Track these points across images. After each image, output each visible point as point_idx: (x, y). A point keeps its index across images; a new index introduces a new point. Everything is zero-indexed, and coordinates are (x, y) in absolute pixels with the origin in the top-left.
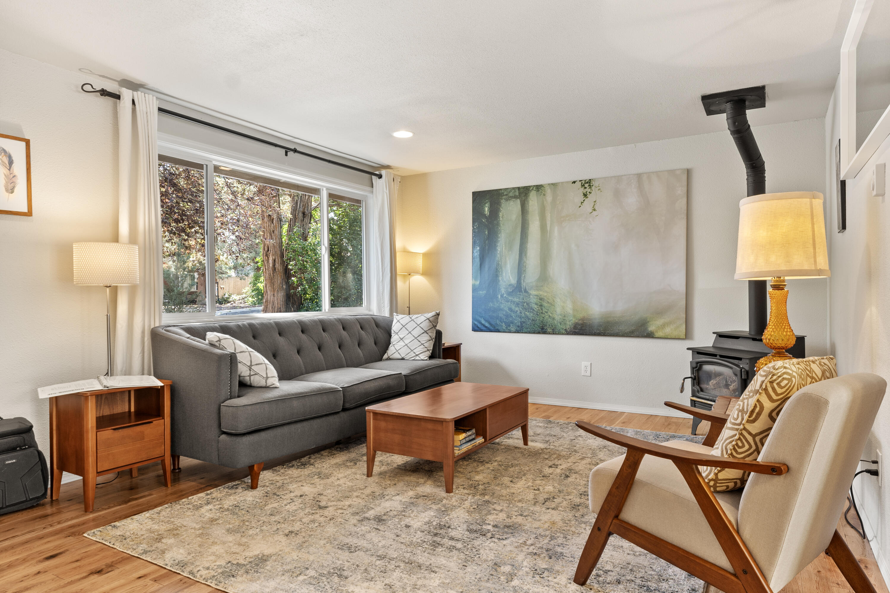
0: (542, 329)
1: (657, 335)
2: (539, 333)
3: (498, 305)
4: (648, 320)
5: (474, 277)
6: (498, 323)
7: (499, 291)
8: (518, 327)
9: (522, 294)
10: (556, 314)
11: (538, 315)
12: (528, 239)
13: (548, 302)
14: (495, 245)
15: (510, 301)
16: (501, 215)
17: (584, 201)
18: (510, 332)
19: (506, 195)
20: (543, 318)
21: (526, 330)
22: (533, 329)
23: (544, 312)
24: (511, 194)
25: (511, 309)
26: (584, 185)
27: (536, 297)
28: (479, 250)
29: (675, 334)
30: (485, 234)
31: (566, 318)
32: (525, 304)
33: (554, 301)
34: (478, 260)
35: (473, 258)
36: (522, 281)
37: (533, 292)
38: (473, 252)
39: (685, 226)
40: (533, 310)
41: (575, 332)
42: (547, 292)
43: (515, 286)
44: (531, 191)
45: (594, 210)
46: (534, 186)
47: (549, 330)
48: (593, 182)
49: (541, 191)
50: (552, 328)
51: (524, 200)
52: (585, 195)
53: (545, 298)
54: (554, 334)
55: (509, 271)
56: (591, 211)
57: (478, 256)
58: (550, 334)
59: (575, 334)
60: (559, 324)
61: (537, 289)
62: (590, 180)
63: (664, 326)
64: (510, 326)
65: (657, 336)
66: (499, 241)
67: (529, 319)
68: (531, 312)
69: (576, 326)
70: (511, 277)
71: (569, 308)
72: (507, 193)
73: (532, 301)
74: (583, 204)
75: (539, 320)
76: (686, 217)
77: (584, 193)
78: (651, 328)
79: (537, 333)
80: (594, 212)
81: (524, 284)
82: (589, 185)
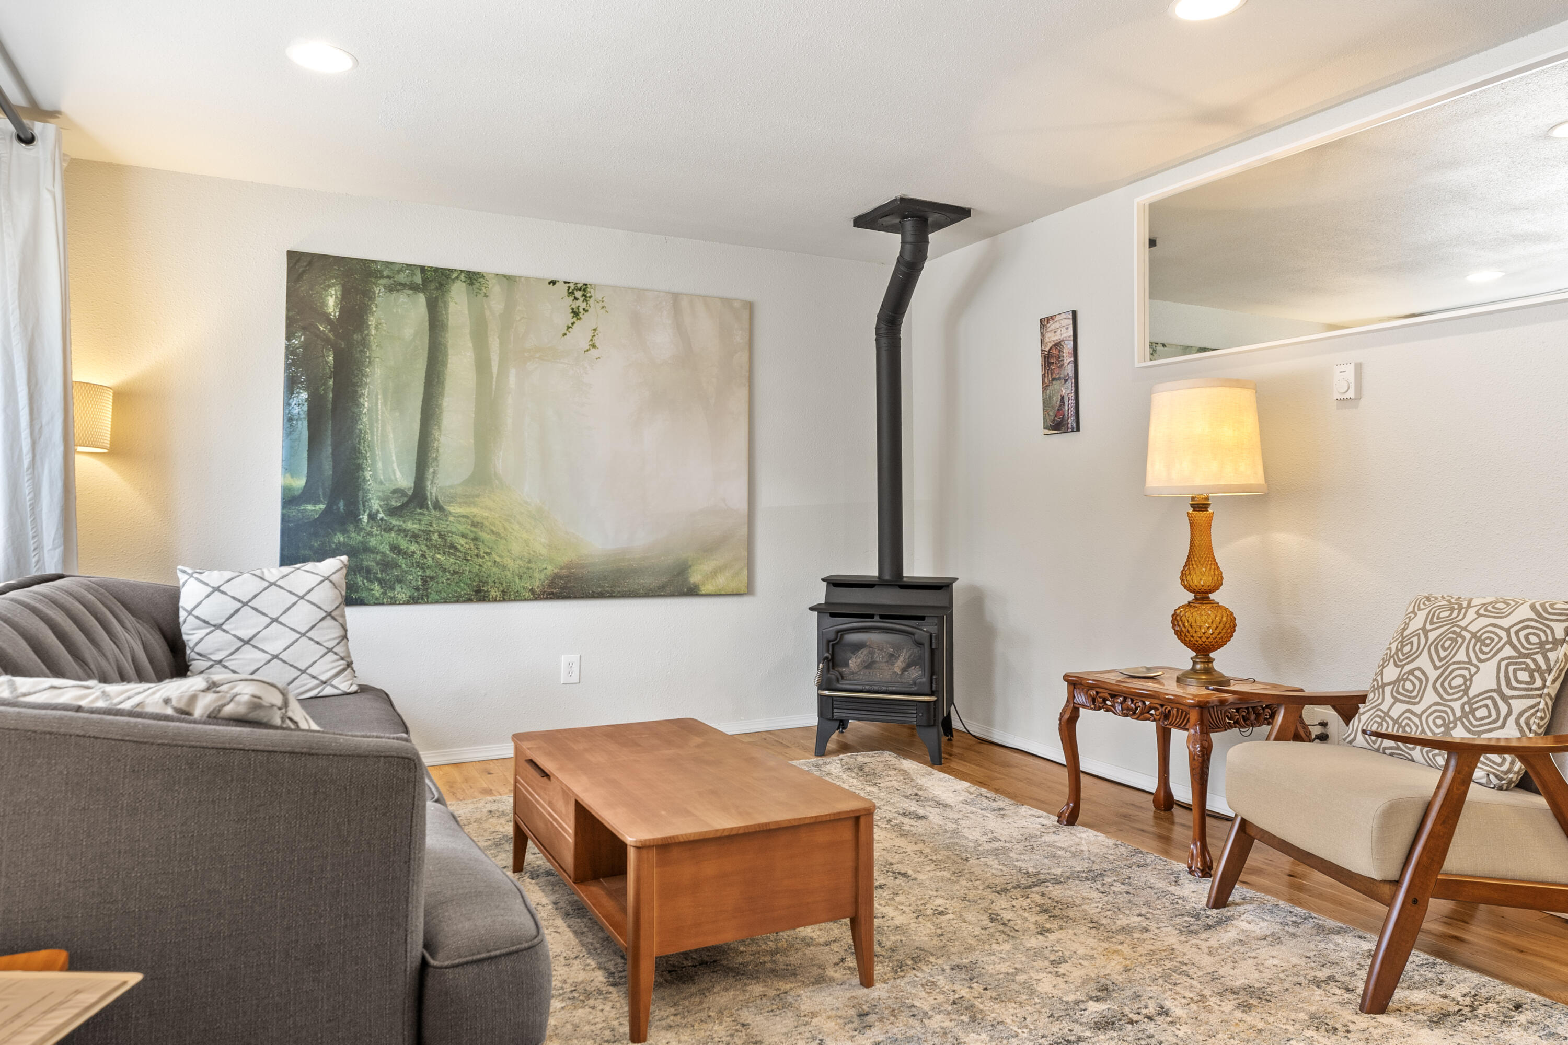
0: (478, 591)
1: (704, 589)
2: (469, 600)
3: (360, 538)
4: (690, 563)
5: (289, 468)
6: (360, 583)
7: (364, 506)
8: (417, 589)
9: (426, 512)
10: (511, 558)
11: (468, 560)
12: (443, 388)
13: (493, 532)
14: (357, 392)
15: (396, 528)
16: (372, 321)
17: (573, 324)
18: (393, 602)
19: (388, 277)
20: (480, 566)
21: (437, 597)
22: (456, 592)
23: (482, 554)
24: (402, 278)
25: (395, 548)
26: (573, 293)
27: (464, 520)
28: (307, 400)
29: (733, 586)
30: (327, 363)
31: (532, 565)
32: (435, 537)
33: (505, 529)
34: (303, 427)
35: (289, 420)
36: (429, 483)
37: (454, 509)
38: (287, 404)
39: (747, 399)
40: (456, 549)
41: (552, 593)
42: (490, 510)
43: (410, 493)
44: (453, 280)
45: (594, 346)
46: (462, 271)
47: (494, 593)
48: (592, 291)
49: (477, 285)
50: (501, 589)
51: (436, 298)
52: (575, 313)
53: (486, 523)
54: (504, 600)
55: (394, 458)
56: (588, 348)
57: (303, 416)
58: (495, 600)
59: (551, 598)
60: (517, 580)
61: (466, 503)
62: (585, 285)
63: (715, 573)
64: (394, 589)
65: (703, 592)
66: (366, 384)
67: (444, 570)
68: (450, 554)
69: (554, 579)
70: (398, 474)
71: (539, 542)
72: (390, 274)
73: (454, 530)
74: (570, 329)
75: (470, 571)
76: (747, 384)
77: (573, 309)
78: (695, 578)
79: (464, 602)
80: (593, 350)
81: (434, 491)
82: (584, 295)
